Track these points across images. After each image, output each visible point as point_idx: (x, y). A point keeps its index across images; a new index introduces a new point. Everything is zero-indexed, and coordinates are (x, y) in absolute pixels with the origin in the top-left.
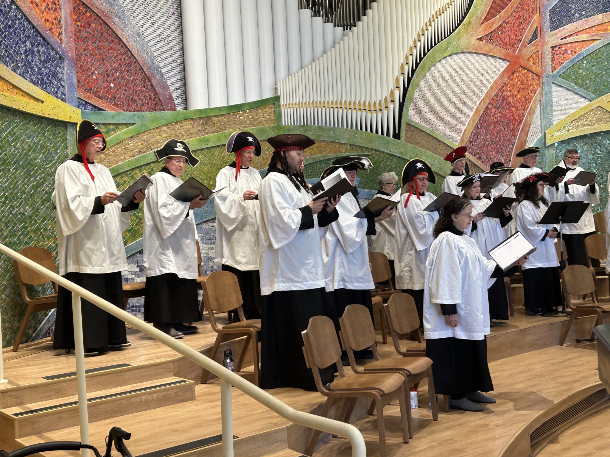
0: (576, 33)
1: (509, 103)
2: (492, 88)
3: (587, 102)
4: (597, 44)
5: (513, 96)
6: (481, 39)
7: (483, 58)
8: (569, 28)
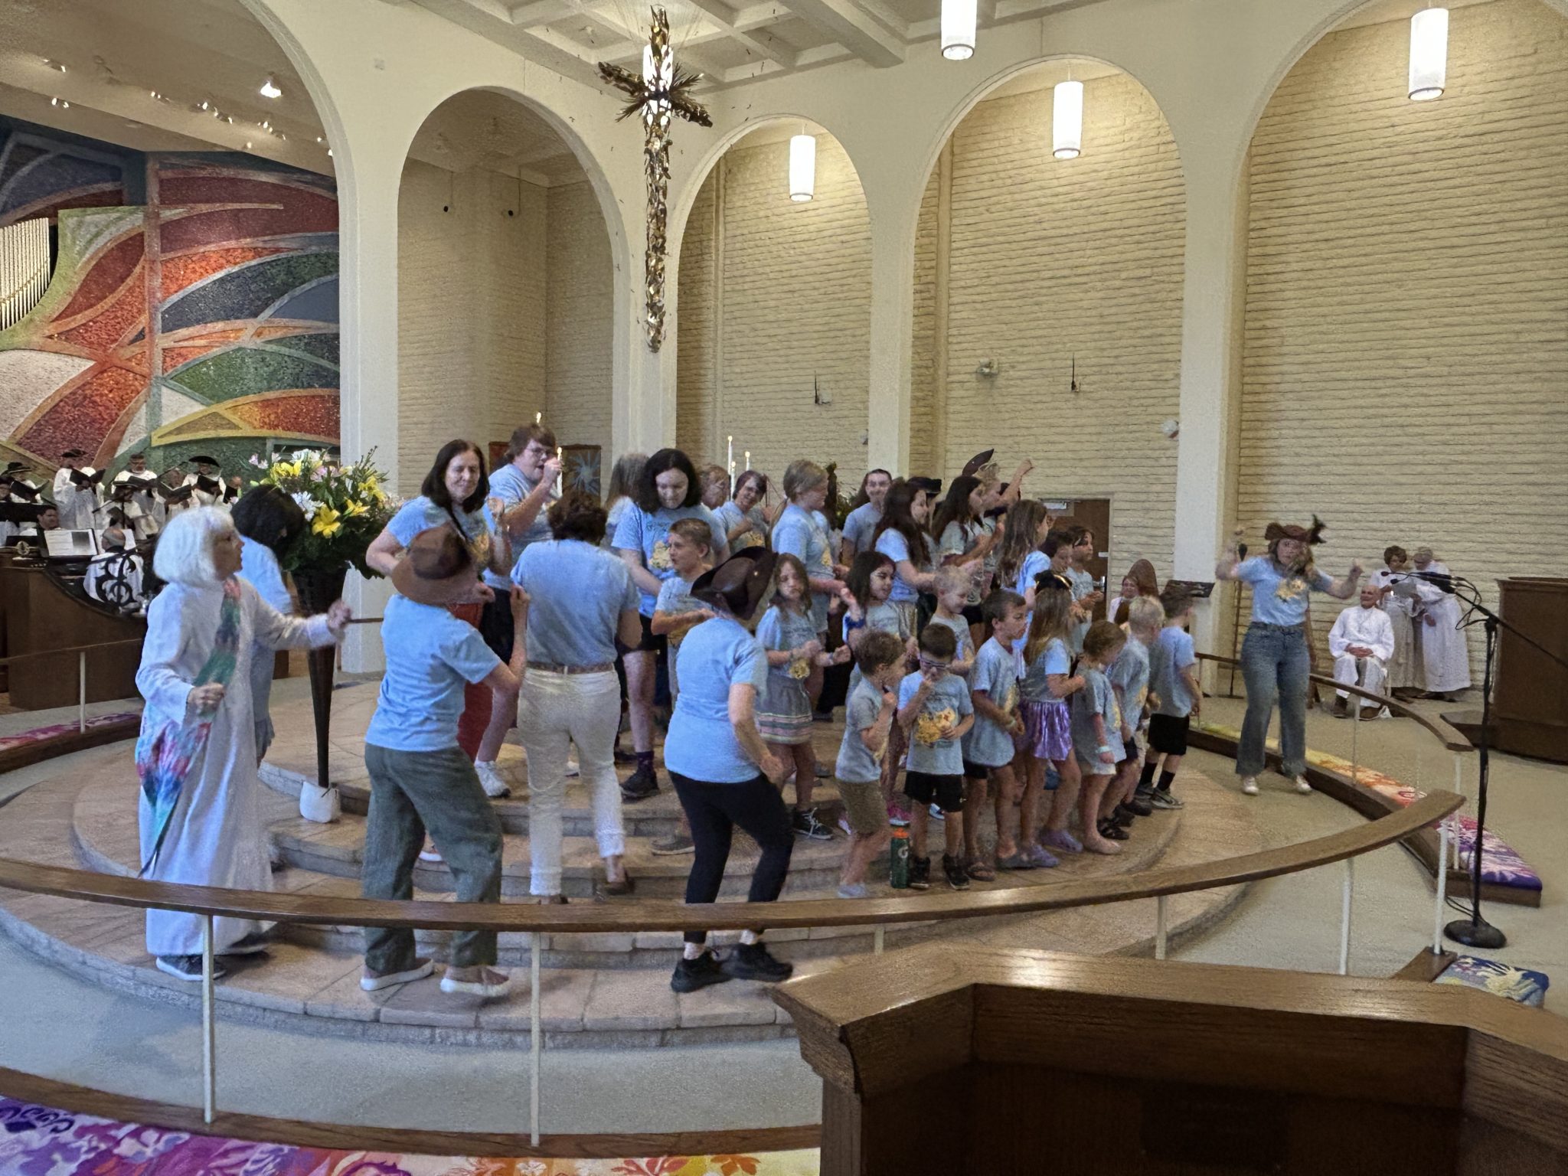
0: (192, 338)
1: (94, 402)
2: (66, 386)
3: (202, 408)
4: (216, 351)
5: (101, 395)
6: (51, 337)
7: (56, 357)
8: (183, 332)
